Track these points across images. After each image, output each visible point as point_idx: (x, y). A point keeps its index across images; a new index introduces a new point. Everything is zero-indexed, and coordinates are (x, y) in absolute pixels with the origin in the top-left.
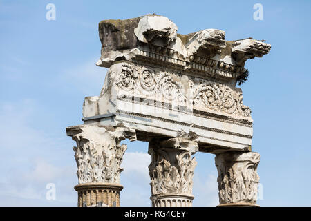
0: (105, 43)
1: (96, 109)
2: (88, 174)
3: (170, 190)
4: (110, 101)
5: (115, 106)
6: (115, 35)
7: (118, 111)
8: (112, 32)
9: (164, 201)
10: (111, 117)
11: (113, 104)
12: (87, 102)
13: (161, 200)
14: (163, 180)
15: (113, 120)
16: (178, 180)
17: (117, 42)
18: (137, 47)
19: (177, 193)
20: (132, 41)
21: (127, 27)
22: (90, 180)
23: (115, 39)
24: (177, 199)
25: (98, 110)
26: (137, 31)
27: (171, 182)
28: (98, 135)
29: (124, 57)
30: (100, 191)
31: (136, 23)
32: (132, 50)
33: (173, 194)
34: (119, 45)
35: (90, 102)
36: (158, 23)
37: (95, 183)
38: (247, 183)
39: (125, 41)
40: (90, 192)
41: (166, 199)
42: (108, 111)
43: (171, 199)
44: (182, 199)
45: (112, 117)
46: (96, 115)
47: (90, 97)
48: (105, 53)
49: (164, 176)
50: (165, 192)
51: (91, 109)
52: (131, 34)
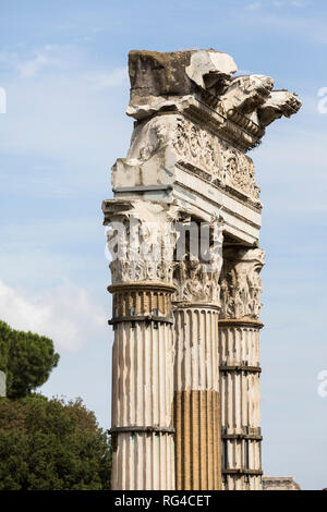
0: (140, 83)
1: (138, 177)
2: (138, 268)
3: (196, 297)
4: (163, 167)
5: (171, 175)
6: (158, 74)
7: (176, 183)
8: (153, 68)
9: (189, 312)
10: (164, 190)
11: (168, 172)
12: (120, 166)
13: (185, 310)
14: (187, 282)
15: (167, 194)
16: (208, 283)
17: (161, 83)
18: (191, 93)
19: (206, 301)
20: (183, 84)
21: (174, 64)
22: (141, 277)
23: (157, 80)
24: (207, 310)
25: (141, 178)
26: (189, 71)
27: (199, 286)
28: (151, 215)
29: (174, 106)
30: (156, 294)
31: (186, 59)
32: (185, 98)
33: (200, 302)
34: (164, 89)
35: (126, 166)
36: (223, 64)
37: (148, 282)
38: (253, 292)
39: (172, 84)
40: (141, 294)
41: (193, 310)
42: (158, 181)
43: (200, 310)
44: (212, 311)
45: (167, 190)
46: (136, 185)
47: (126, 160)
48: (138, 98)
49: (189, 276)
50: (190, 299)
51: (129, 177)
52: (181, 75)
